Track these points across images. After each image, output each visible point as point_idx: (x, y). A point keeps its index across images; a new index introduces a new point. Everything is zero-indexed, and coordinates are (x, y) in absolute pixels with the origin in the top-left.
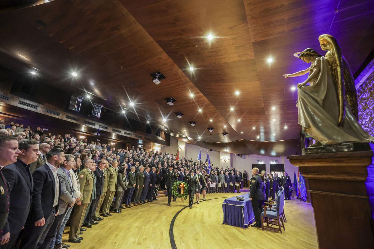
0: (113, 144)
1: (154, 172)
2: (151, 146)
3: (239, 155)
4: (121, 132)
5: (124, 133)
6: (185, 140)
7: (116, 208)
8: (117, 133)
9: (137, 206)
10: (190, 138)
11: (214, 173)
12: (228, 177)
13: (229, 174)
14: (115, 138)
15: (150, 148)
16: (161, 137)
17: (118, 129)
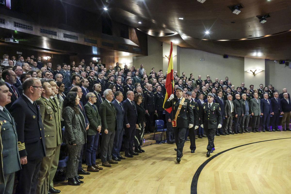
0: (46, 58)
1: (130, 101)
2: (114, 58)
3: (282, 62)
4: (57, 34)
5: (62, 35)
6: (176, 42)
7: (72, 176)
8: (50, 36)
9: (109, 166)
10: (184, 37)
11: (241, 98)
12: (268, 102)
13: (269, 98)
14: (48, 46)
15: (114, 62)
16: (131, 40)
17: (52, 29)
